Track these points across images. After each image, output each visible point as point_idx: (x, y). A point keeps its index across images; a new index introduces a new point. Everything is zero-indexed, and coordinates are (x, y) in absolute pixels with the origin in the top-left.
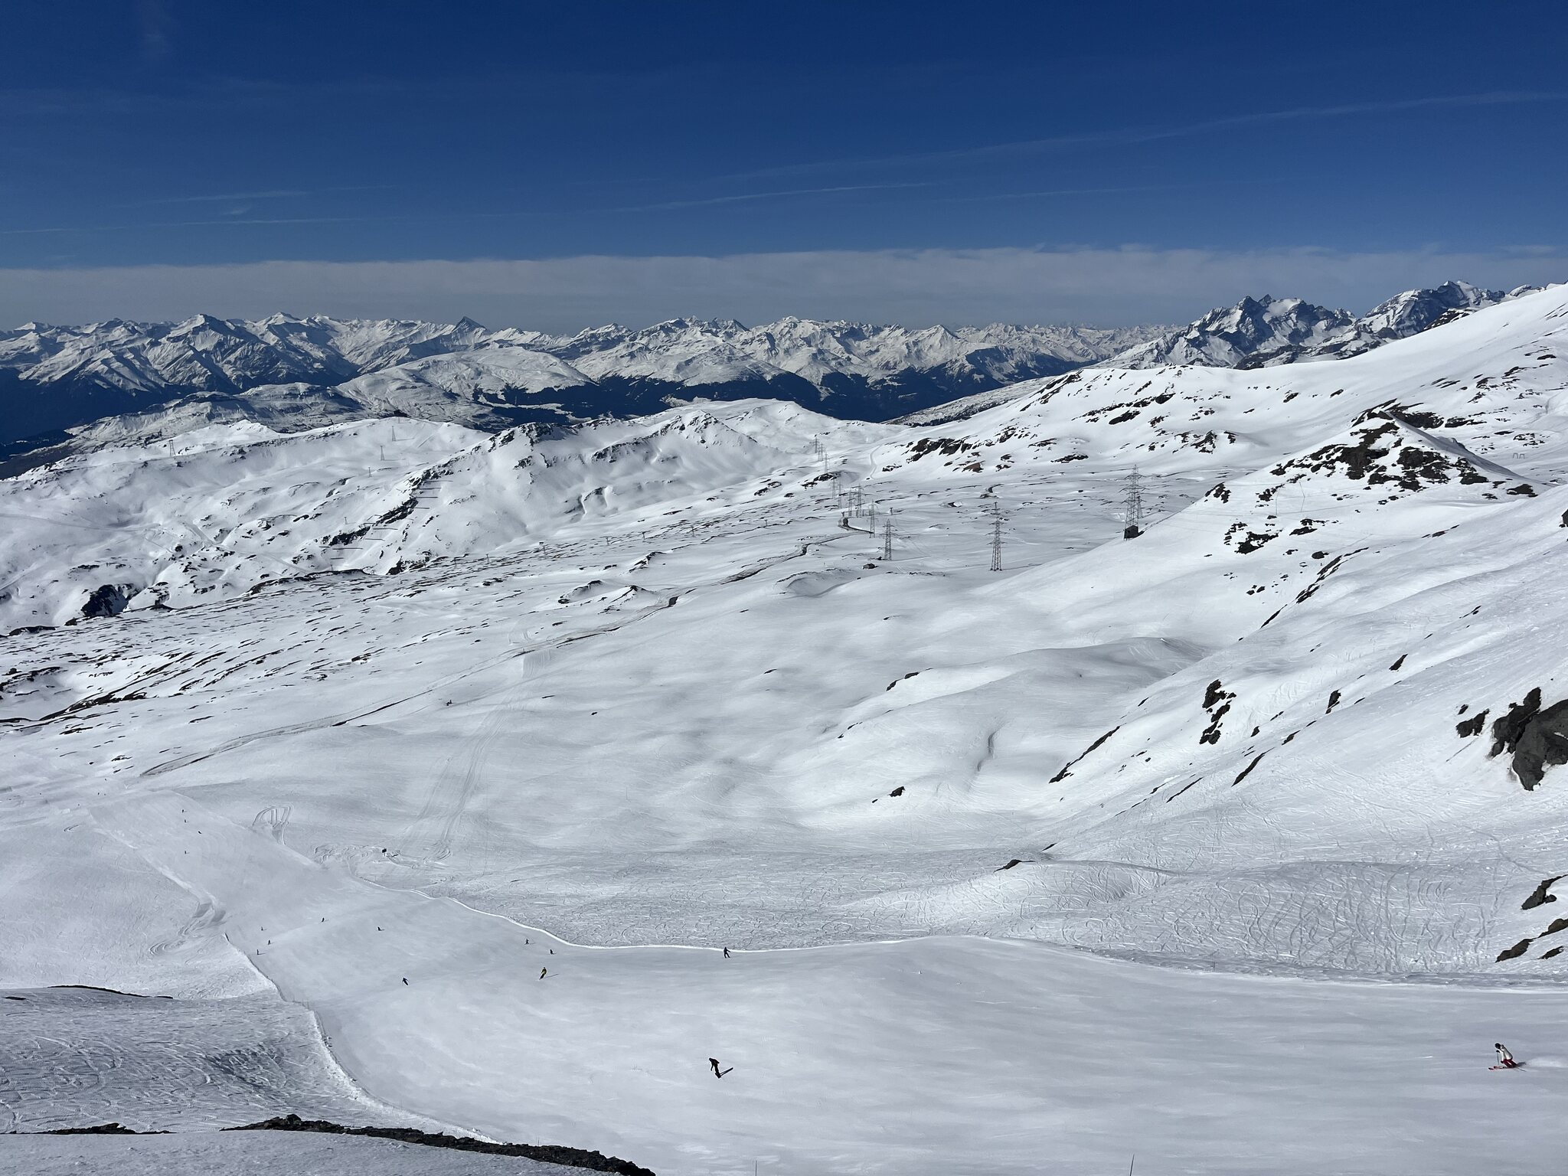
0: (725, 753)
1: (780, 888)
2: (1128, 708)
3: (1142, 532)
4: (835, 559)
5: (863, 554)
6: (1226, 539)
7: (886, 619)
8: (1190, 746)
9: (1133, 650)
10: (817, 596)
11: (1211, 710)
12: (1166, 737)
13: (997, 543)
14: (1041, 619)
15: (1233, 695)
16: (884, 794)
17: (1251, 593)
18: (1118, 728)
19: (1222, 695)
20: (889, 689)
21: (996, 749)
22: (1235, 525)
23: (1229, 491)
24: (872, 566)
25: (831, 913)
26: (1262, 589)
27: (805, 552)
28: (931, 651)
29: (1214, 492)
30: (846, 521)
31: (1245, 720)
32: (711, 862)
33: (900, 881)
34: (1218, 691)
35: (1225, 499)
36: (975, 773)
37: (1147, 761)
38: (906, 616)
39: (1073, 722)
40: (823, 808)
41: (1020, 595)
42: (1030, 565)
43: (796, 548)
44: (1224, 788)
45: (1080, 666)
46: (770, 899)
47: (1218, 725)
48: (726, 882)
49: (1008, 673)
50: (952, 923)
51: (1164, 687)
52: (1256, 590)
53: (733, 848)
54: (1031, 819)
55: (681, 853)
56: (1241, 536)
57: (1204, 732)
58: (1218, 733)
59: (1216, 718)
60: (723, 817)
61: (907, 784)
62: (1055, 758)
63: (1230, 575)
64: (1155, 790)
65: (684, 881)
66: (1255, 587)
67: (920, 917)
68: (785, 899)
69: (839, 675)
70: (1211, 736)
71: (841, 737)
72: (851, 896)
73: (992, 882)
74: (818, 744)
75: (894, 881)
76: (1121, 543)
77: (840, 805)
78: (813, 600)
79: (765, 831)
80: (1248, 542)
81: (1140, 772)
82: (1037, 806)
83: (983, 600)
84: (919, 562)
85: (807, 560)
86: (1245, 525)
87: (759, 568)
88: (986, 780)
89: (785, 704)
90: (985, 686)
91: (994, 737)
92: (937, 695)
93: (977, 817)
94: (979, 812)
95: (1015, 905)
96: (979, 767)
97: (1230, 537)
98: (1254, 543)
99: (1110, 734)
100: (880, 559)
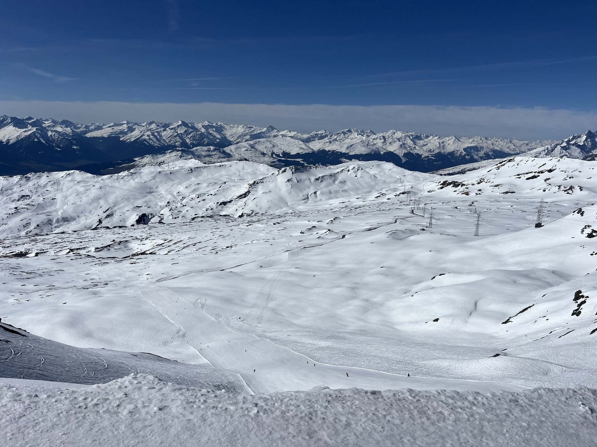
0: (365, 297)
1: (393, 352)
2: (537, 297)
3: (543, 226)
4: (409, 225)
5: (420, 225)
6: (582, 231)
7: (430, 251)
8: (567, 317)
9: (538, 274)
10: (401, 239)
11: (577, 302)
12: (556, 311)
13: (478, 225)
14: (496, 257)
15: (587, 297)
16: (430, 320)
17: (592, 255)
18: (534, 305)
19: (583, 296)
20: (432, 279)
21: (478, 308)
22: (586, 226)
23: (584, 212)
24: (424, 230)
25: (417, 364)
27: (396, 222)
28: (448, 266)
29: (577, 211)
30: (413, 211)
31: (593, 308)
32: (362, 338)
33: (443, 355)
34: (580, 295)
35: (582, 214)
36: (469, 316)
37: (547, 320)
38: (439, 251)
39: (512, 300)
40: (405, 323)
41: (487, 247)
42: (491, 235)
43: (393, 220)
44: (585, 335)
45: (515, 278)
46: (390, 355)
47: (580, 308)
48: (371, 347)
49: (484, 278)
50: (471, 375)
51: (554, 290)
52: (594, 254)
53: (369, 334)
54: (493, 337)
55: (350, 333)
56: (588, 231)
57: (574, 311)
58: (580, 312)
59: (579, 306)
60: (364, 321)
61: (440, 317)
62: (504, 314)
63: (583, 246)
64: (551, 332)
65: (353, 344)
66: (594, 252)
67: (456, 371)
68: (396, 356)
69: (411, 272)
70: (577, 313)
71: (412, 296)
72: (424, 359)
73: (488, 362)
74: (402, 298)
75: (441, 355)
76: (533, 229)
77: (411, 322)
78: (400, 241)
79: (381, 329)
80: (591, 234)
81: (543, 324)
82: (496, 333)
83: (471, 247)
84: (443, 230)
85: (397, 225)
86: (591, 226)
87: (378, 226)
88: (474, 319)
89: (388, 281)
90: (474, 282)
91: (478, 303)
92: (452, 284)
93: (469, 334)
94: (470, 332)
95: (499, 372)
96: (471, 314)
97: (584, 231)
98: (594, 234)
99: (530, 307)
100: (427, 227)
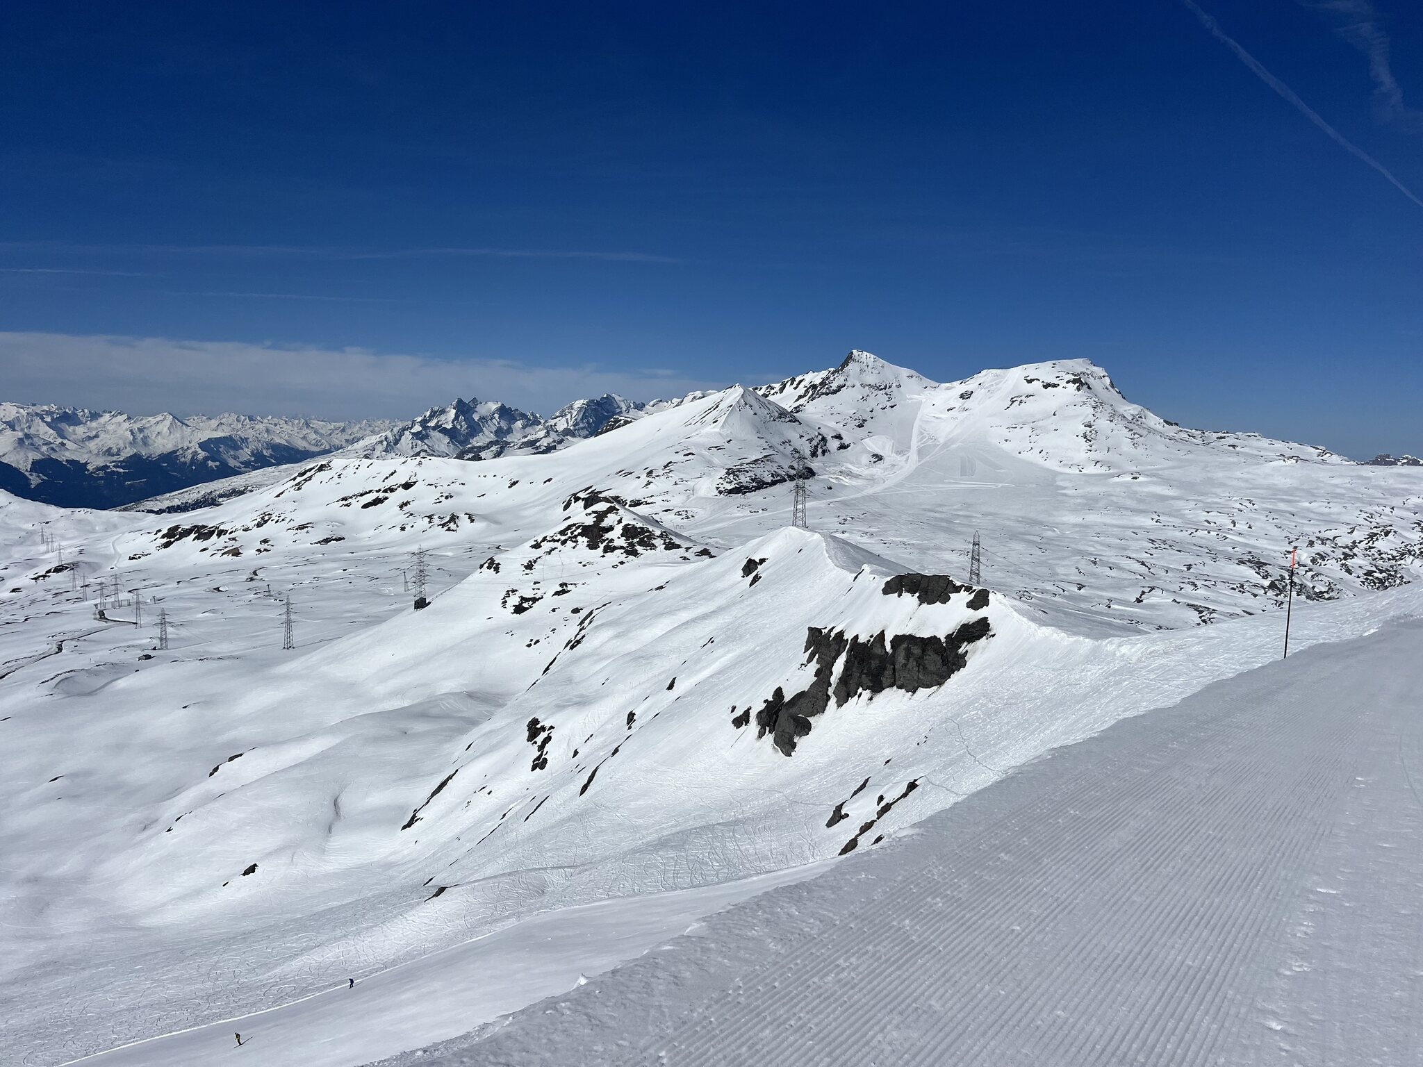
0: (24, 872)
1: (176, 980)
2: (457, 754)
3: (429, 603)
4: (100, 653)
5: (133, 646)
6: (503, 603)
7: (185, 707)
8: (524, 774)
9: (443, 705)
10: (90, 694)
11: (535, 743)
12: (502, 771)
13: (288, 623)
14: (348, 689)
15: (552, 727)
16: (234, 875)
17: (529, 646)
18: (457, 771)
19: (543, 729)
20: (211, 774)
21: (343, 811)
22: (508, 591)
23: (499, 564)
24: (148, 657)
25: (259, 984)
26: (537, 641)
27: (60, 649)
28: (243, 733)
29: (487, 565)
30: (102, 614)
31: (564, 746)
32: (60, 982)
33: (311, 940)
34: (539, 726)
35: (497, 570)
36: (327, 836)
37: (489, 794)
38: (208, 702)
39: (410, 774)
40: (164, 905)
41: (324, 669)
42: (320, 641)
43: (49, 646)
44: (572, 799)
45: (404, 724)
46: (172, 991)
47: (544, 753)
48: (107, 992)
49: (338, 741)
50: (400, 954)
51: (484, 731)
52: (533, 643)
54: (390, 865)
55: (14, 982)
56: (514, 600)
57: (534, 762)
58: (545, 760)
59: (541, 748)
60: (44, 938)
61: (258, 860)
62: (402, 809)
63: (510, 632)
64: (504, 815)
65: (47, 1004)
66: (532, 640)
67: (362, 959)
68: (188, 988)
69: (143, 771)
70: (540, 763)
71: (169, 830)
72: (268, 966)
73: (428, 911)
74: (141, 842)
75: (305, 942)
76: (412, 613)
77: (183, 898)
78: (90, 698)
79: (101, 941)
80: (521, 605)
81: (483, 804)
82: (394, 853)
83: (287, 677)
84: (200, 648)
85: (64, 657)
86: (516, 591)
87: (6, 671)
88: (339, 840)
89: (85, 811)
90: (318, 755)
91: (339, 800)
92: (267, 772)
94: (337, 871)
95: (458, 922)
96: (330, 830)
97: (506, 602)
98: (525, 605)
99: (450, 777)
100: (155, 649)
